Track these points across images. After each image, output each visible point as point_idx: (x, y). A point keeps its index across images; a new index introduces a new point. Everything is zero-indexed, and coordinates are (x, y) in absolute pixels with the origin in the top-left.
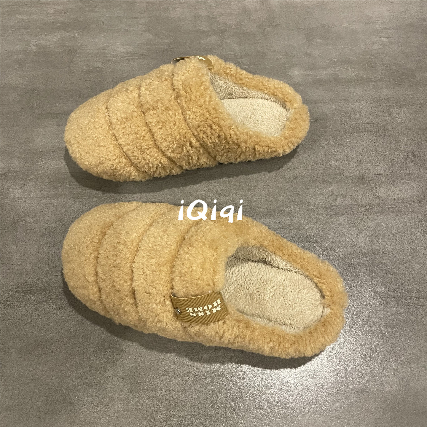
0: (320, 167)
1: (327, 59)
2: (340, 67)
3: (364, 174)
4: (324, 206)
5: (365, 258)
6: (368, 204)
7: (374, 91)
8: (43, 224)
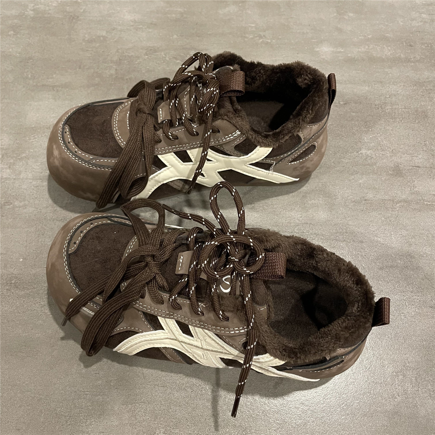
0: (350, 156)
1: (360, 36)
2: (376, 45)
3: (400, 165)
4: (353, 200)
5: (399, 261)
6: (404, 200)
7: (413, 73)
8: (33, 209)
